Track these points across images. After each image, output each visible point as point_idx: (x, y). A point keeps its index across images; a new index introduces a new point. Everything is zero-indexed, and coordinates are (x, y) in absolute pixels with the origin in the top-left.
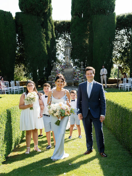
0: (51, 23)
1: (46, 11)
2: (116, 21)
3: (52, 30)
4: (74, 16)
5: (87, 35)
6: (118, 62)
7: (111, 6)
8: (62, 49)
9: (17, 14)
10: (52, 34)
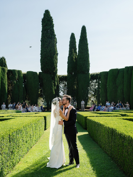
0: (57, 77)
1: (55, 71)
2: (90, 77)
3: (57, 81)
4: (69, 74)
5: (75, 84)
6: (93, 97)
7: (87, 70)
8: (62, 90)
9: (40, 73)
10: (57, 83)
